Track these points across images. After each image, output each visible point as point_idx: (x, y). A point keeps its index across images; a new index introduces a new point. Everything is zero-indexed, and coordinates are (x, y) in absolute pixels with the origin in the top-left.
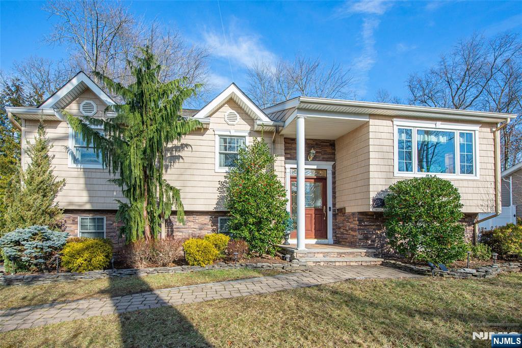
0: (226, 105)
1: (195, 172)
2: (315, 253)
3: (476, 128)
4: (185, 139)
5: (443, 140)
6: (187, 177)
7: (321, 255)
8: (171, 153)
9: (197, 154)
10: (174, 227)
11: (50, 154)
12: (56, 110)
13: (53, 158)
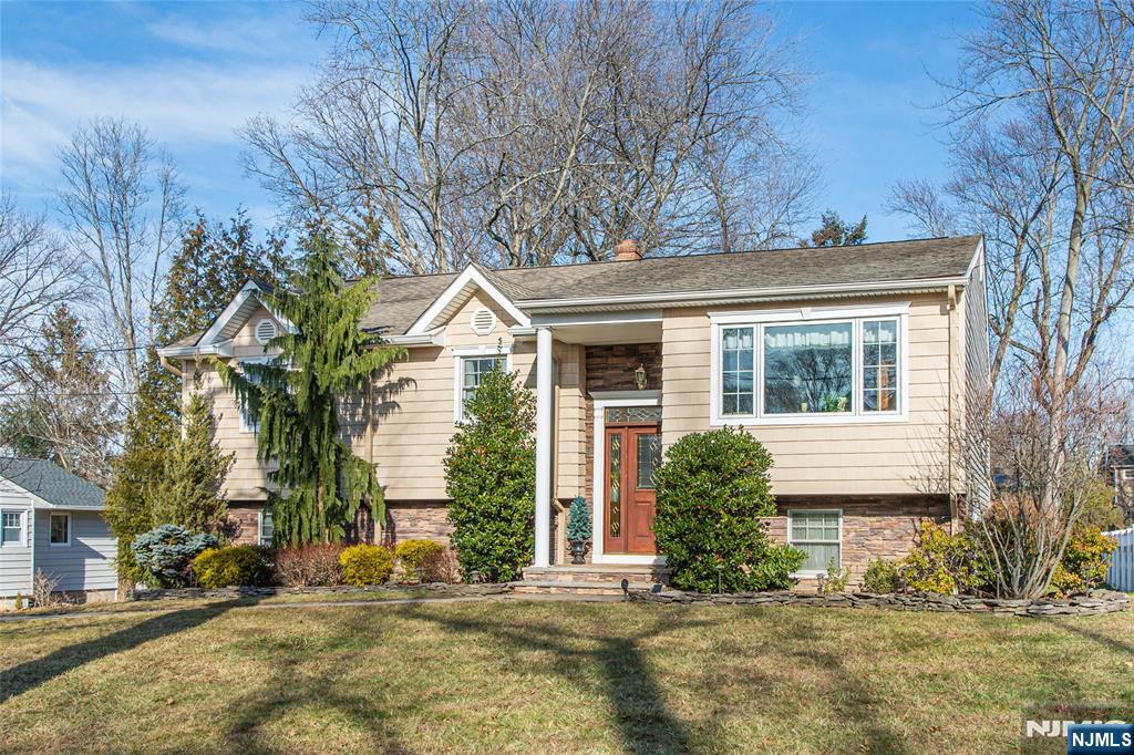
0: (475, 298)
1: (422, 428)
2: (558, 573)
3: (902, 308)
4: (400, 371)
5: (838, 339)
6: (403, 439)
7: (571, 577)
8: (384, 398)
9: (426, 396)
10: (397, 529)
11: (216, 413)
12: (217, 345)
13: (220, 418)
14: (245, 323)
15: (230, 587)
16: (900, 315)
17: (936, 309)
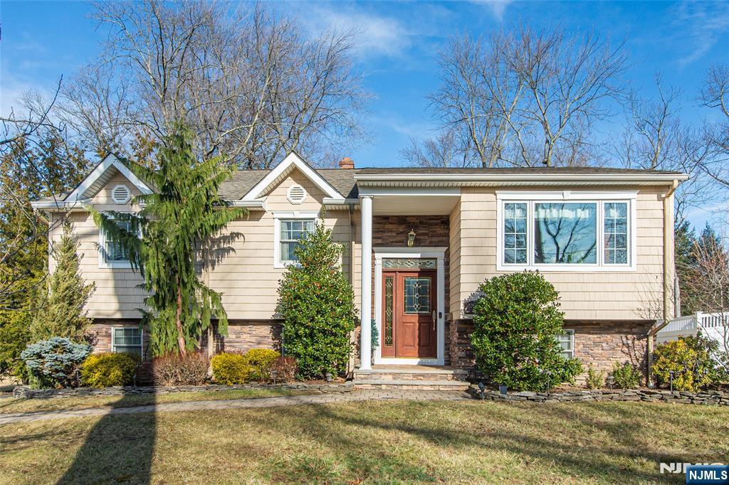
0: (289, 178)
1: (249, 269)
2: (381, 374)
3: (632, 195)
4: (233, 227)
6: (233, 276)
7: (391, 377)
8: (218, 246)
9: (252, 246)
10: (225, 340)
11: (79, 253)
12: (83, 201)
13: (82, 257)
14: (103, 187)
15: (116, 387)
16: (630, 199)
17: (655, 196)
